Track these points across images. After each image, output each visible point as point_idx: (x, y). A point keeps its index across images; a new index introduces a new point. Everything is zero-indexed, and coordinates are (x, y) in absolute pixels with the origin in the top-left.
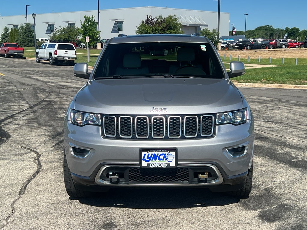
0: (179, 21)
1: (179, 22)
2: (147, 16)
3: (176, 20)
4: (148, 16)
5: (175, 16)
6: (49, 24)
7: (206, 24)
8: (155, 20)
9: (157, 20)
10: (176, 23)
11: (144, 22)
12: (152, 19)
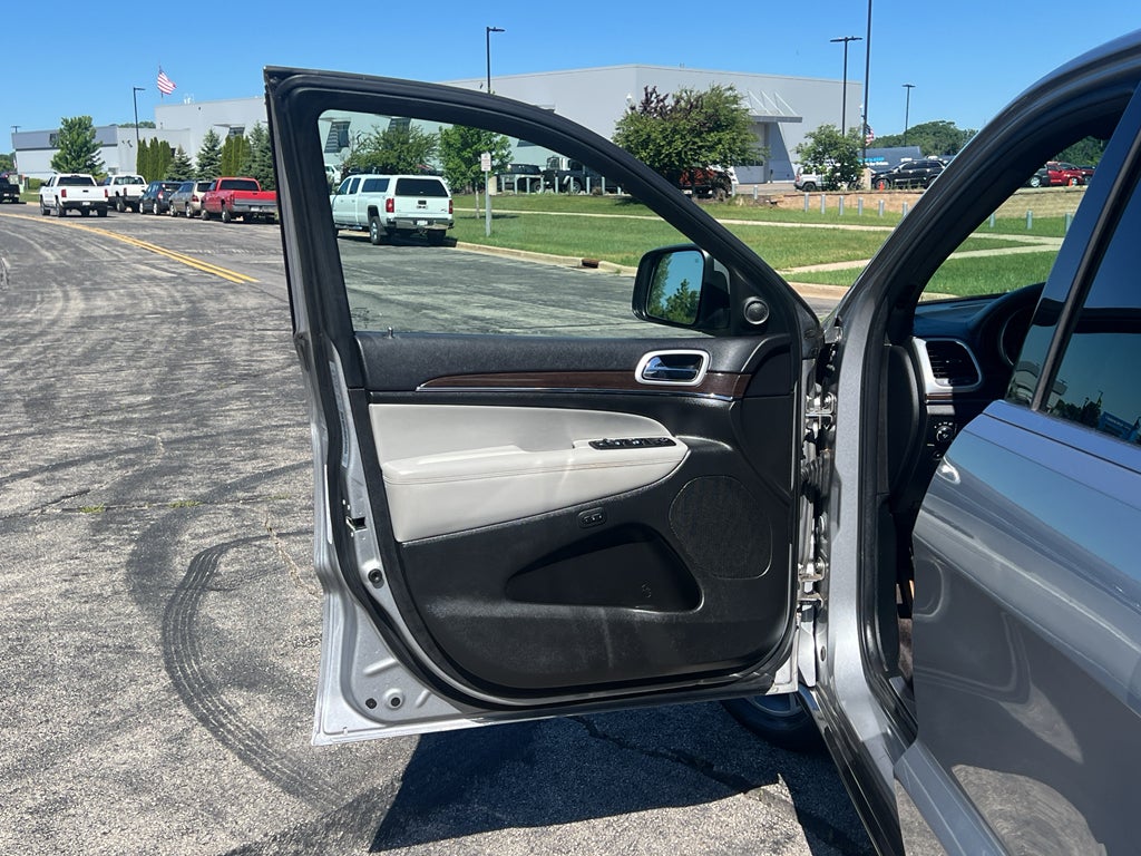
0: (744, 104)
1: (743, 107)
2: (646, 89)
3: (735, 100)
4: (650, 90)
5: (731, 89)
6: (333, 123)
7: (796, 115)
8: (670, 102)
9: (678, 102)
10: (736, 110)
11: (637, 108)
12: (661, 97)
